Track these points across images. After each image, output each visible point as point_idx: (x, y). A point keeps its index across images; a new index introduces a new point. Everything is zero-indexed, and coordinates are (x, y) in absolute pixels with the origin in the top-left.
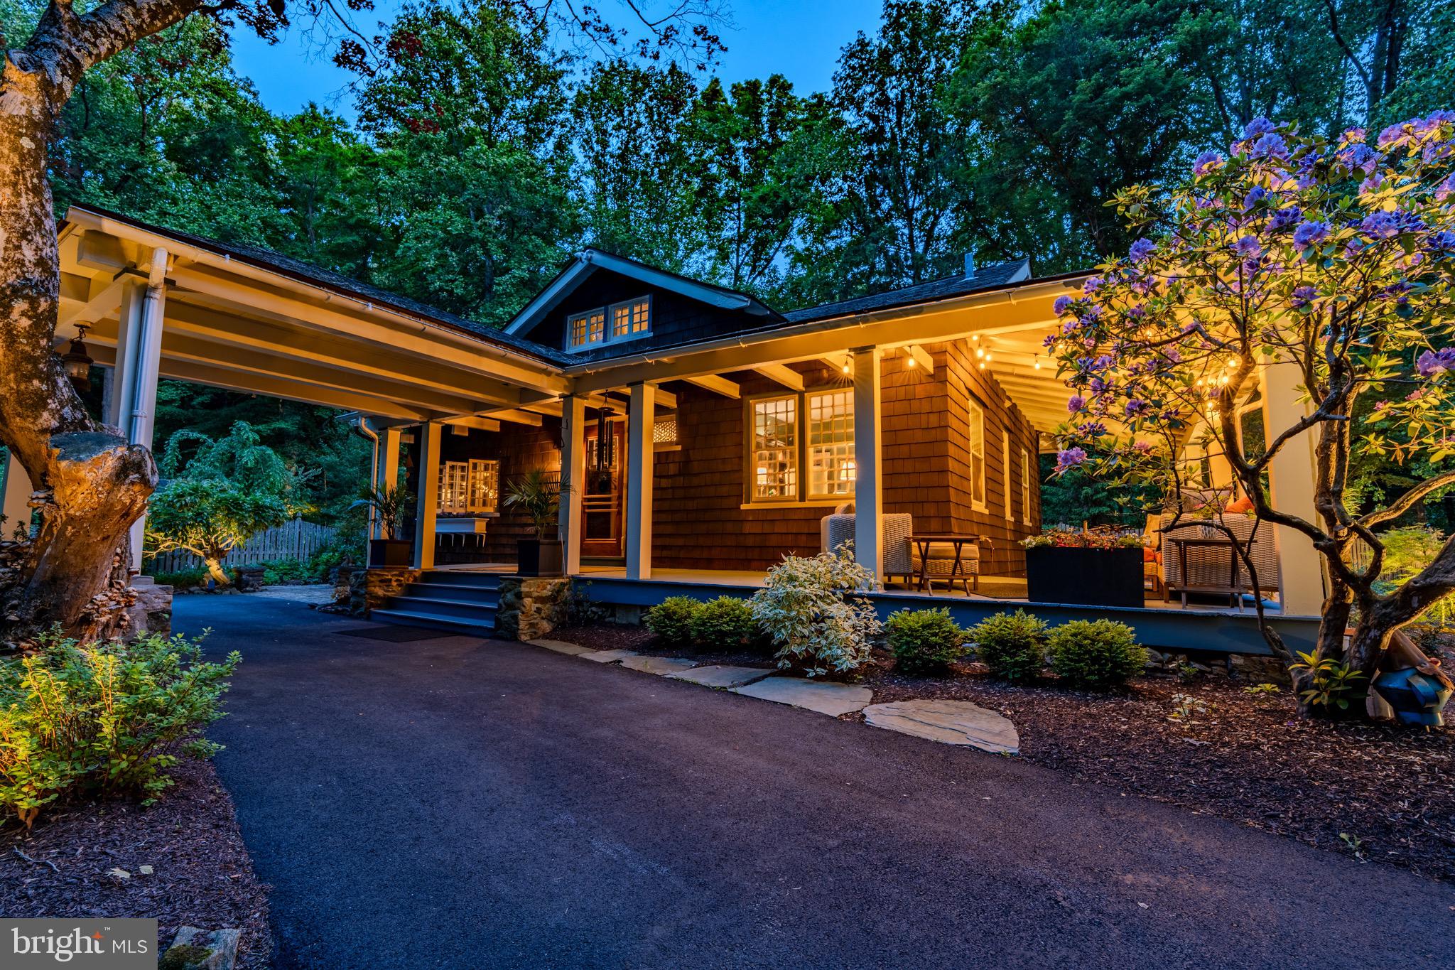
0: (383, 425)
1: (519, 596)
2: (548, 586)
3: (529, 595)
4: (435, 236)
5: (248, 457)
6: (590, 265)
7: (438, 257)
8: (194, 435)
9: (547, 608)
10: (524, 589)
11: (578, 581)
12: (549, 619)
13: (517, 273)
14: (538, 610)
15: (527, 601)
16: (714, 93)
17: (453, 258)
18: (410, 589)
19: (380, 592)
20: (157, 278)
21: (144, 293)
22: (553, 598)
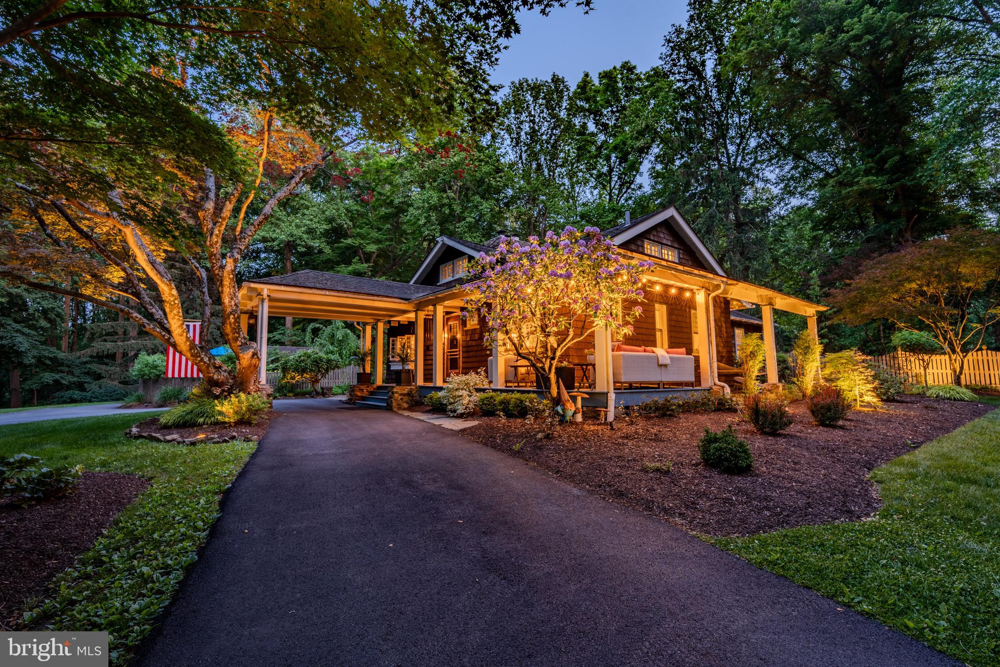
0: (365, 324)
1: (393, 393)
2: (406, 389)
3: (397, 393)
4: (423, 207)
5: (339, 335)
6: (444, 244)
7: (426, 218)
8: (318, 325)
9: (406, 398)
10: (395, 390)
11: (421, 387)
12: (407, 403)
13: (468, 219)
14: (402, 399)
15: (396, 395)
16: (585, 84)
17: (434, 217)
18: (372, 393)
19: (359, 394)
20: (265, 296)
21: (263, 300)
22: (409, 394)
